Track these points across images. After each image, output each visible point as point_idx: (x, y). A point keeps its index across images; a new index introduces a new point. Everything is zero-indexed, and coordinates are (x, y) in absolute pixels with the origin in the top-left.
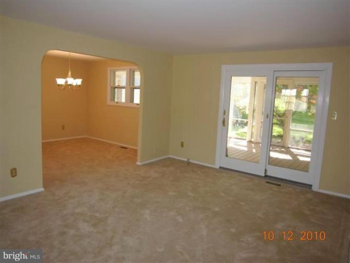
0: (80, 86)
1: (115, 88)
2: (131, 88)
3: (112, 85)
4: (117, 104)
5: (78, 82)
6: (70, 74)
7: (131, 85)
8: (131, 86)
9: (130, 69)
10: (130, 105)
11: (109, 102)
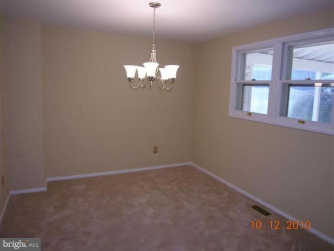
0: (173, 80)
1: (244, 85)
2: (284, 84)
3: (239, 80)
4: (248, 118)
5: (170, 72)
6: (154, 55)
7: (284, 77)
8: (284, 81)
9: (283, 43)
10: (280, 121)
11: (232, 112)
